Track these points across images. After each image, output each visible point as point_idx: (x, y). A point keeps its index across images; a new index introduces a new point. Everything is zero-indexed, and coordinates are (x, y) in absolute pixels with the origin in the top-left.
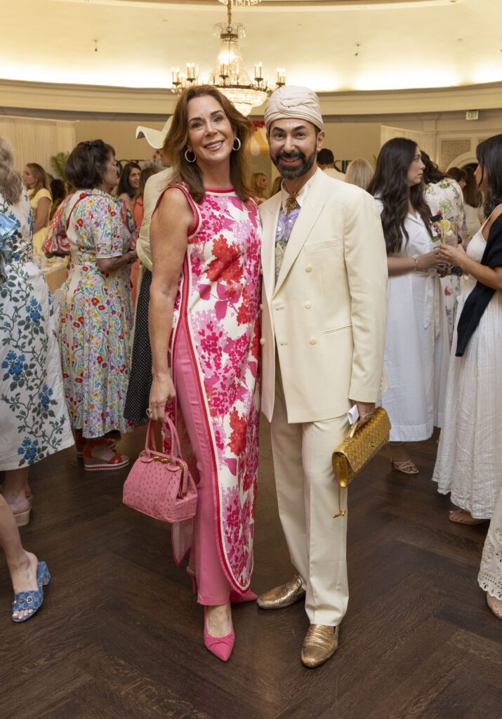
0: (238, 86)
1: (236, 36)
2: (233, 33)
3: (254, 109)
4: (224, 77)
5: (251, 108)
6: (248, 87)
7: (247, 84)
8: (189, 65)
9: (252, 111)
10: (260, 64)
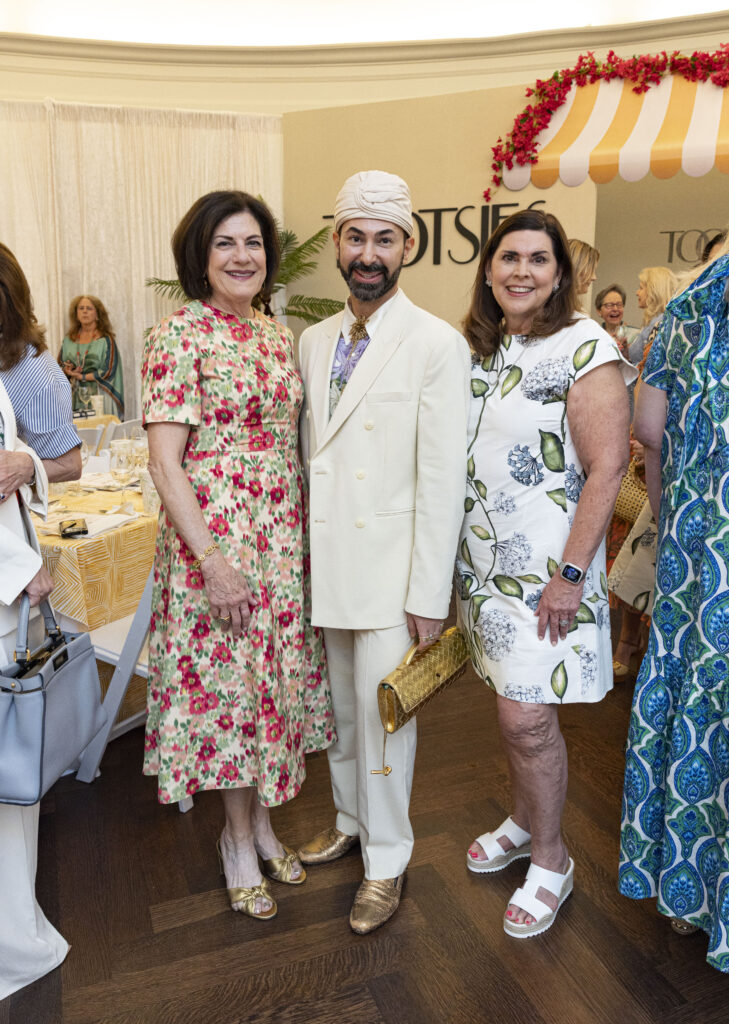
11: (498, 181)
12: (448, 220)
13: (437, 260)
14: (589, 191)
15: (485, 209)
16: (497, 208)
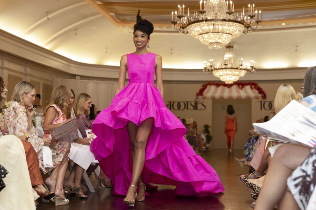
0: (232, 68)
1: (232, 47)
2: (231, 45)
3: (240, 78)
4: (225, 65)
5: (239, 77)
6: (237, 69)
7: (236, 67)
8: (210, 60)
9: (239, 79)
10: (242, 59)
11: (197, 98)
12: (189, 103)
13: (187, 109)
14: (211, 100)
15: (195, 102)
16: (197, 102)
